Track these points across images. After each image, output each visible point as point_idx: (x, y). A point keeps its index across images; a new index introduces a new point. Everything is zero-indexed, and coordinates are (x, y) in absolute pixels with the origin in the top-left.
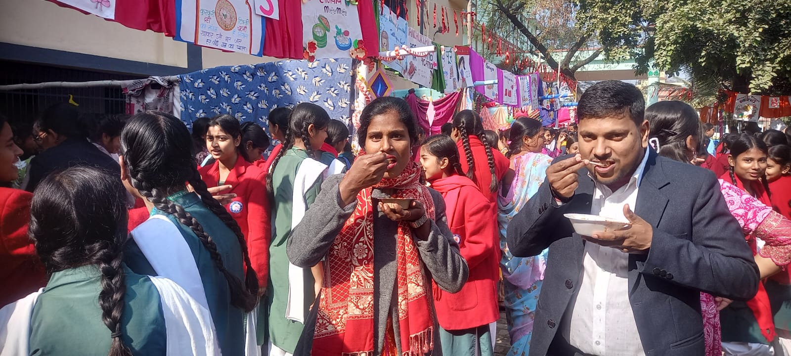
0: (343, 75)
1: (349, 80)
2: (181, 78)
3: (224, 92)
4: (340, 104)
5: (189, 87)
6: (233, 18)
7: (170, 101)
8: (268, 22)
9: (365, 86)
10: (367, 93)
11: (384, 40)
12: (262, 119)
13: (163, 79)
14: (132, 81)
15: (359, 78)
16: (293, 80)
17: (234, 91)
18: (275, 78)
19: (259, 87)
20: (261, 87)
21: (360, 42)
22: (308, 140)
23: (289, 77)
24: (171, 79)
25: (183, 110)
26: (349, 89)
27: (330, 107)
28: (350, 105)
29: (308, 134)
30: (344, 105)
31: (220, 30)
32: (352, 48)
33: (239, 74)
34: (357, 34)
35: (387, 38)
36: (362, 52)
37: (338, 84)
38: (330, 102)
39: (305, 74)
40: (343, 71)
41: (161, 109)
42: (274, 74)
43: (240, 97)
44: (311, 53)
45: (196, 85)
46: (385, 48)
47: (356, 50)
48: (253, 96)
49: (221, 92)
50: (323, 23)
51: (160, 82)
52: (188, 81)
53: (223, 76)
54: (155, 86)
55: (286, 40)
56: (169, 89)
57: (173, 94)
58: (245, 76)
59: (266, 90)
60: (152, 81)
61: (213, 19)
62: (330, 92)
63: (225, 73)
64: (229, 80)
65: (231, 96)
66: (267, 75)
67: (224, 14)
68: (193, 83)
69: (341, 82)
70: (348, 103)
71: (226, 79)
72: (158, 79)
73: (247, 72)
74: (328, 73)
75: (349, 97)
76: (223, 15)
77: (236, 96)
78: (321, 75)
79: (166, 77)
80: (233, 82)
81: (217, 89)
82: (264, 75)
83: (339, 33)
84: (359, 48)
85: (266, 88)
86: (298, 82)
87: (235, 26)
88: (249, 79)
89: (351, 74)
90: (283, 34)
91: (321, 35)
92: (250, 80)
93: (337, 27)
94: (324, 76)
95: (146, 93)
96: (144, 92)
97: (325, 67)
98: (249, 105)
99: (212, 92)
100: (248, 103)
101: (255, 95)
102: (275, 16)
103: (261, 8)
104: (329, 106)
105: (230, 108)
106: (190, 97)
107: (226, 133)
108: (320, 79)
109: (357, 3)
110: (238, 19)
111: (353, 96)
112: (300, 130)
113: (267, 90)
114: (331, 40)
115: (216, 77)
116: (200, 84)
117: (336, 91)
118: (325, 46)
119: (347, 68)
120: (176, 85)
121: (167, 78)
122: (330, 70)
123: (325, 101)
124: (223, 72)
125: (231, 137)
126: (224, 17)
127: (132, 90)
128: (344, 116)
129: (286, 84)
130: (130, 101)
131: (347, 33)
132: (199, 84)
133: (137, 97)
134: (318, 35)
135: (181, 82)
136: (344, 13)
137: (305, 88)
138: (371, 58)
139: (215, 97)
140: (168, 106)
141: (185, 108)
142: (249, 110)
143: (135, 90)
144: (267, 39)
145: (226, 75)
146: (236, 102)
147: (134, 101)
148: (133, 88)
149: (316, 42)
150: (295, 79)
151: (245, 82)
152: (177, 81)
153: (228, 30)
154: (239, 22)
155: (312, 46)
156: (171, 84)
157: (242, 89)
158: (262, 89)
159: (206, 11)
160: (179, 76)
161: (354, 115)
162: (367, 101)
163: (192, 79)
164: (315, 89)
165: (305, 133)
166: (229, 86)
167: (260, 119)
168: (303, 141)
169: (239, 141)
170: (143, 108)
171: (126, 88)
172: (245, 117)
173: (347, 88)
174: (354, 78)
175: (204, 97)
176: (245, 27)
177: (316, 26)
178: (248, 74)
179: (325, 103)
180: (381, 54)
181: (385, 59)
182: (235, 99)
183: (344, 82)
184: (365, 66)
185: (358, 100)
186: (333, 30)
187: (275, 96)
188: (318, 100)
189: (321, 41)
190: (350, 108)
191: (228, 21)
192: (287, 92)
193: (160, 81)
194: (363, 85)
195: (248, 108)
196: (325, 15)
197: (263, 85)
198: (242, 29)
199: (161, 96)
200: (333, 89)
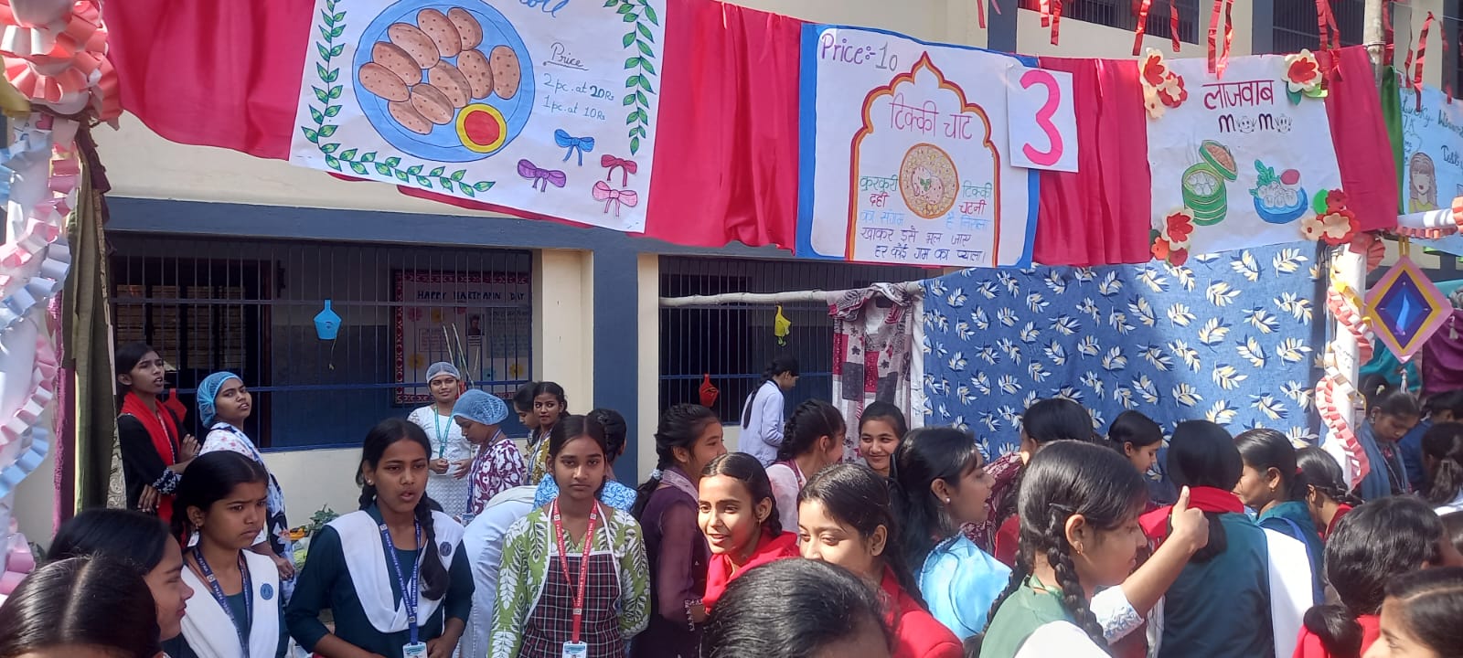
0: (1290, 277)
1: (1309, 290)
2: (925, 287)
3: (1005, 317)
4: (1280, 352)
5: (940, 304)
6: (950, 186)
7: (907, 332)
8: (1046, 183)
9: (1355, 309)
10: (1361, 330)
11: (1421, 179)
12: (1086, 378)
13: (894, 288)
14: (845, 291)
15: (1335, 287)
16: (1160, 289)
17: (1025, 315)
18: (1116, 286)
19: (1079, 307)
20: (1083, 305)
21: (1334, 196)
22: (1070, 565)
23: (1149, 282)
24: (908, 289)
25: (929, 350)
26: (1308, 314)
27: (1254, 359)
28: (1313, 356)
29: (1066, 547)
30: (1294, 357)
31: (911, 219)
32: (1310, 215)
33: (1037, 278)
34: (1324, 174)
35: (1430, 171)
36: (1338, 223)
37: (1277, 302)
38: (1253, 345)
39: (1189, 275)
40: (1289, 267)
41: (891, 346)
42: (1113, 277)
43: (1038, 329)
44: (1176, 241)
45: (952, 300)
46: (1423, 199)
47: (1320, 218)
48: (1065, 326)
49: (1000, 316)
50: (1218, 161)
51: (891, 296)
52: (937, 292)
53: (1004, 283)
54: (882, 301)
55: (1098, 219)
56: (905, 308)
57: (913, 318)
58: (1049, 283)
59: (1095, 314)
60: (876, 292)
61: (895, 195)
62: (1254, 320)
63: (1009, 276)
64: (1016, 291)
65: (1019, 327)
66: (1099, 280)
67: (925, 179)
68: (946, 295)
69: (1286, 296)
70: (1306, 349)
71: (1010, 288)
72: (885, 288)
73: (1053, 273)
74: (1248, 273)
75: (1307, 334)
76: (922, 182)
77: (1030, 326)
78: (1229, 277)
79: (899, 284)
80: (1023, 295)
81: (991, 308)
82: (1091, 279)
83: (1265, 178)
84: (1329, 213)
85: (1096, 310)
86: (1170, 294)
87: (952, 204)
88: (1057, 288)
89: (1314, 274)
90: (1091, 204)
91: (1208, 192)
92: (1059, 290)
93: (1258, 165)
94: (1237, 281)
95: (867, 314)
96: (865, 312)
97: (1240, 259)
98: (1056, 348)
99: (979, 317)
100: (1055, 343)
101: (1069, 325)
102: (1068, 162)
103: (1028, 150)
104: (1251, 356)
105: (1018, 352)
106: (940, 325)
107: (837, 521)
108: (1226, 289)
109: (1325, 93)
110: (961, 184)
111: (1320, 330)
112: (1043, 530)
113: (1097, 313)
114: (1239, 201)
115: (988, 284)
116: (959, 299)
117: (1272, 318)
118: (1222, 218)
119: (1301, 259)
120: (918, 300)
121: (901, 285)
122: (1254, 266)
123: (1241, 344)
124: (1004, 273)
125: (855, 533)
126: (922, 188)
127: (845, 310)
128: (1292, 384)
129: (1141, 300)
130: (842, 330)
131: (1291, 177)
132: (956, 298)
133: (852, 322)
134: (1199, 193)
135: (926, 293)
136: (1282, 127)
137: (1187, 308)
138: (1373, 233)
139: (985, 326)
140: (902, 342)
141: (932, 348)
142: (1057, 359)
143: (847, 309)
144: (1045, 222)
145: (1011, 279)
146: (1030, 339)
147: (847, 330)
148: (845, 306)
149: (1190, 213)
150: (1164, 287)
151: (1048, 294)
152: (919, 292)
153: (934, 216)
154: (965, 192)
155: (1179, 225)
156: (909, 297)
157: (1041, 310)
158: (1086, 312)
159: (875, 181)
160: (922, 281)
161: (1321, 384)
162: (1361, 348)
163: (945, 289)
164: (1213, 312)
165: (1058, 540)
166: (1016, 304)
167: (1082, 379)
168: (1054, 567)
169: (884, 540)
170: (862, 344)
171: (835, 305)
172: (1048, 374)
173: (1302, 311)
174: (1322, 284)
175: (964, 326)
176: (982, 203)
177: (1193, 170)
178: (1055, 277)
179: (1240, 348)
180: (1408, 219)
181: (1420, 232)
182: (1029, 333)
183: (1294, 296)
184: (1355, 257)
185: (1334, 345)
186: (1247, 173)
187: (1115, 327)
188: (1220, 339)
189: (1210, 207)
190: (1312, 363)
191: (934, 195)
192: (1143, 318)
193: (889, 292)
194: (1349, 305)
195: (1055, 352)
196: (1223, 139)
197: (1089, 302)
198: (971, 210)
199: (893, 319)
200: (1261, 314)
